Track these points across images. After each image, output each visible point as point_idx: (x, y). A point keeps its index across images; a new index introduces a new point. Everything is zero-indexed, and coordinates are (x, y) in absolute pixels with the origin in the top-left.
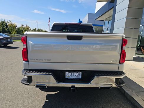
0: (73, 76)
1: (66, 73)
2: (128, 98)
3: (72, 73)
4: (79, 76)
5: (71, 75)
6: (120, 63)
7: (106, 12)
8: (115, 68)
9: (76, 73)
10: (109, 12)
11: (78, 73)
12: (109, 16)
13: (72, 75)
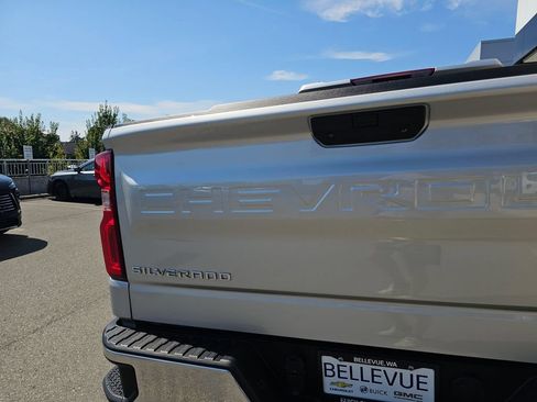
0: (370, 385)
1: (325, 359)
3: (367, 369)
5: (356, 374)
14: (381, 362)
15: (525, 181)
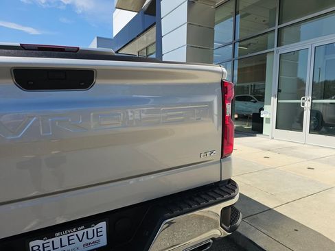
0: (67, 248)
1: (32, 244)
2: (240, 243)
3: (64, 238)
4: (96, 238)
5: (57, 245)
6: (222, 157)
7: (138, 36)
8: (210, 175)
9: (80, 233)
10: (144, 37)
11: (90, 230)
12: (146, 46)
13: (65, 242)
14: (74, 230)
15: (130, 114)
